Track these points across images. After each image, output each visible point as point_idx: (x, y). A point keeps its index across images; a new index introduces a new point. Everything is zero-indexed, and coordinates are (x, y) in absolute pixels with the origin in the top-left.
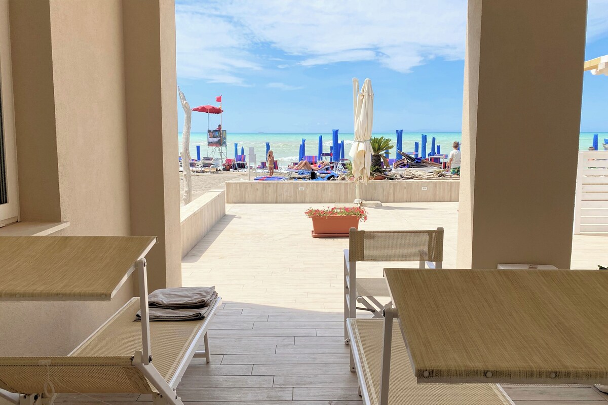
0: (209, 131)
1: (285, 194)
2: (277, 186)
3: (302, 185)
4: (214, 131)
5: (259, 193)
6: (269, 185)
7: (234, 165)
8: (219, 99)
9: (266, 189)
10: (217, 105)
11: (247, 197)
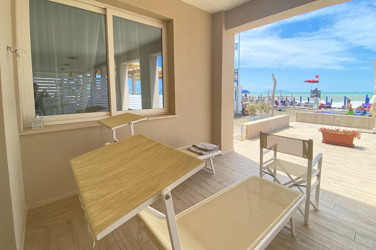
0: (312, 91)
1: (328, 120)
2: (323, 116)
3: (338, 117)
4: (314, 91)
5: (312, 119)
6: (318, 115)
7: (325, 106)
8: (317, 77)
9: (316, 117)
10: (316, 79)
11: (306, 120)
